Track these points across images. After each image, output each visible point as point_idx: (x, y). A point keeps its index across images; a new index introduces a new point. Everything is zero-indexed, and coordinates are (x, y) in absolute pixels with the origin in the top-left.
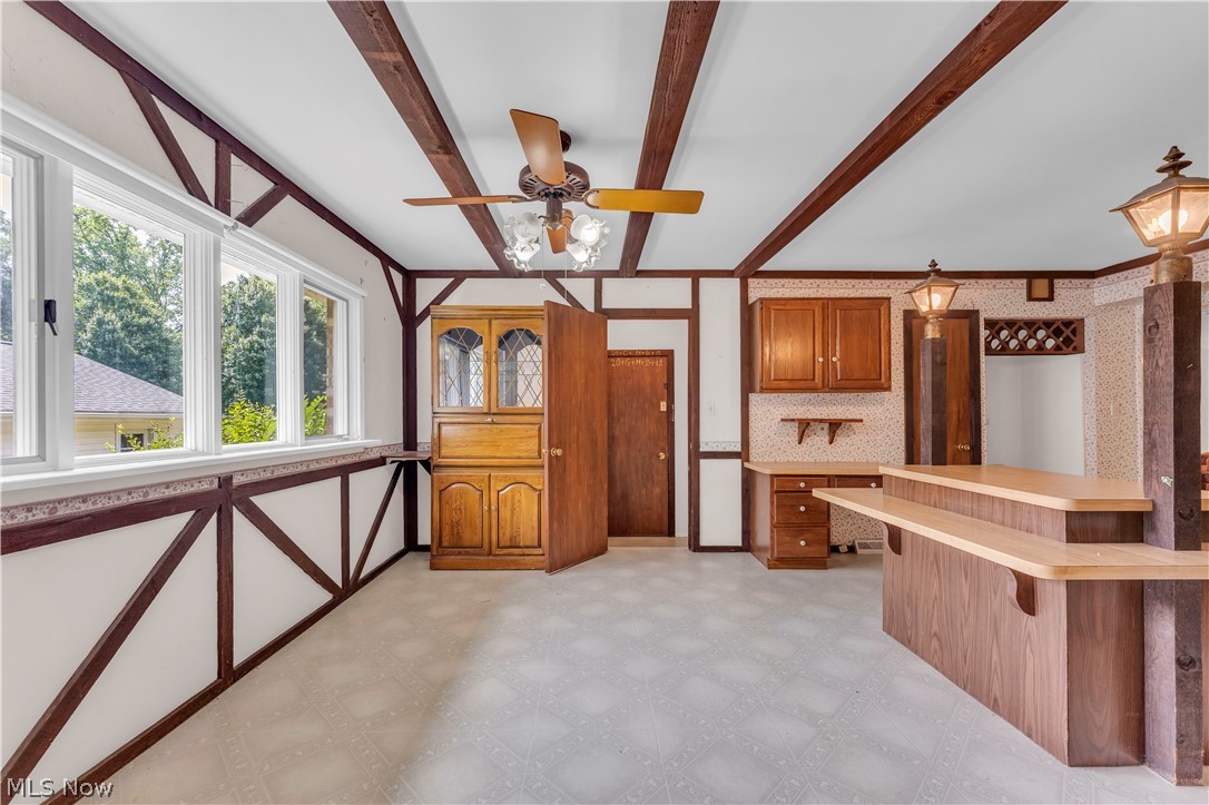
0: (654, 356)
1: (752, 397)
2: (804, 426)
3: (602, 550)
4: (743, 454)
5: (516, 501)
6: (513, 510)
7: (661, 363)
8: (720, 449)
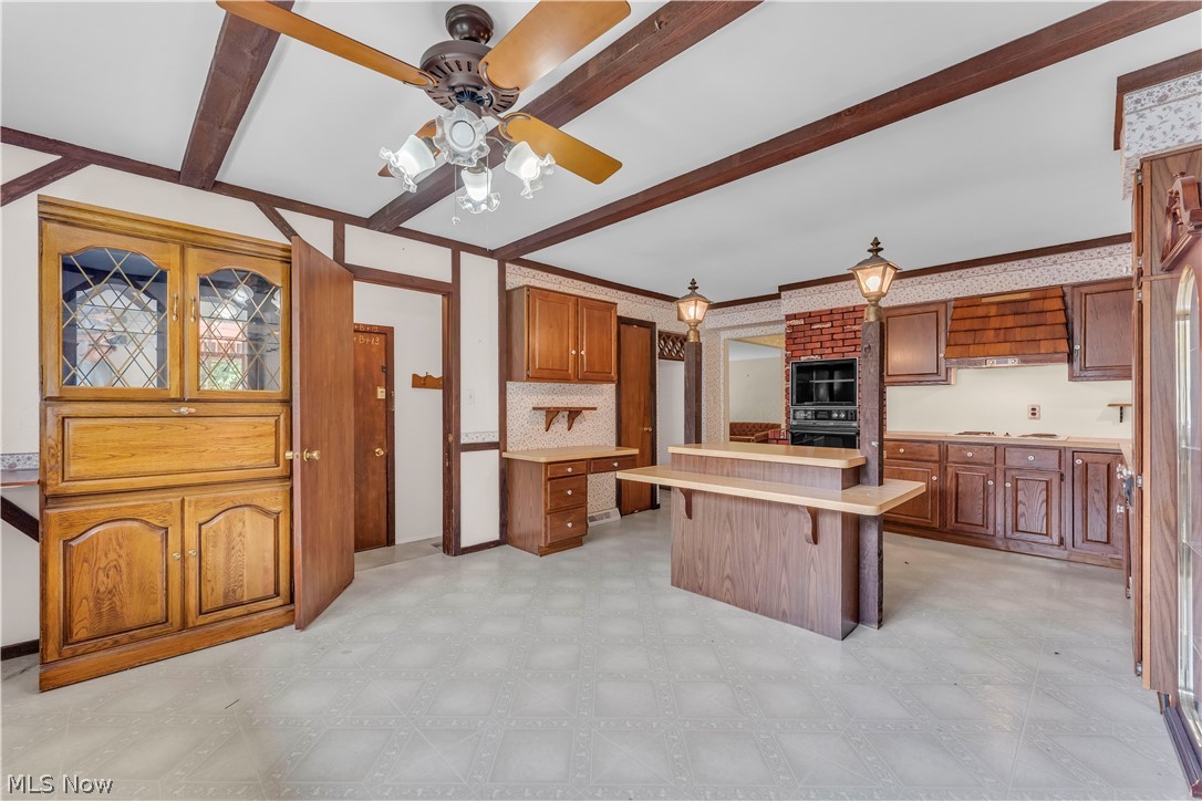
0: (370, 332)
1: (510, 385)
2: (551, 414)
3: (346, 581)
4: (500, 445)
5: (235, 534)
6: (230, 548)
7: (377, 341)
8: (480, 440)
